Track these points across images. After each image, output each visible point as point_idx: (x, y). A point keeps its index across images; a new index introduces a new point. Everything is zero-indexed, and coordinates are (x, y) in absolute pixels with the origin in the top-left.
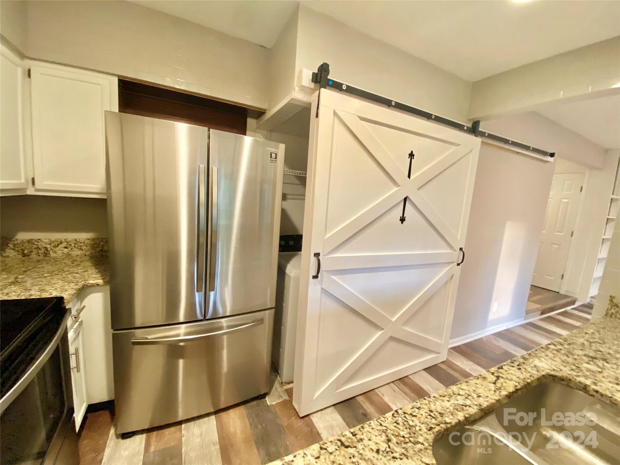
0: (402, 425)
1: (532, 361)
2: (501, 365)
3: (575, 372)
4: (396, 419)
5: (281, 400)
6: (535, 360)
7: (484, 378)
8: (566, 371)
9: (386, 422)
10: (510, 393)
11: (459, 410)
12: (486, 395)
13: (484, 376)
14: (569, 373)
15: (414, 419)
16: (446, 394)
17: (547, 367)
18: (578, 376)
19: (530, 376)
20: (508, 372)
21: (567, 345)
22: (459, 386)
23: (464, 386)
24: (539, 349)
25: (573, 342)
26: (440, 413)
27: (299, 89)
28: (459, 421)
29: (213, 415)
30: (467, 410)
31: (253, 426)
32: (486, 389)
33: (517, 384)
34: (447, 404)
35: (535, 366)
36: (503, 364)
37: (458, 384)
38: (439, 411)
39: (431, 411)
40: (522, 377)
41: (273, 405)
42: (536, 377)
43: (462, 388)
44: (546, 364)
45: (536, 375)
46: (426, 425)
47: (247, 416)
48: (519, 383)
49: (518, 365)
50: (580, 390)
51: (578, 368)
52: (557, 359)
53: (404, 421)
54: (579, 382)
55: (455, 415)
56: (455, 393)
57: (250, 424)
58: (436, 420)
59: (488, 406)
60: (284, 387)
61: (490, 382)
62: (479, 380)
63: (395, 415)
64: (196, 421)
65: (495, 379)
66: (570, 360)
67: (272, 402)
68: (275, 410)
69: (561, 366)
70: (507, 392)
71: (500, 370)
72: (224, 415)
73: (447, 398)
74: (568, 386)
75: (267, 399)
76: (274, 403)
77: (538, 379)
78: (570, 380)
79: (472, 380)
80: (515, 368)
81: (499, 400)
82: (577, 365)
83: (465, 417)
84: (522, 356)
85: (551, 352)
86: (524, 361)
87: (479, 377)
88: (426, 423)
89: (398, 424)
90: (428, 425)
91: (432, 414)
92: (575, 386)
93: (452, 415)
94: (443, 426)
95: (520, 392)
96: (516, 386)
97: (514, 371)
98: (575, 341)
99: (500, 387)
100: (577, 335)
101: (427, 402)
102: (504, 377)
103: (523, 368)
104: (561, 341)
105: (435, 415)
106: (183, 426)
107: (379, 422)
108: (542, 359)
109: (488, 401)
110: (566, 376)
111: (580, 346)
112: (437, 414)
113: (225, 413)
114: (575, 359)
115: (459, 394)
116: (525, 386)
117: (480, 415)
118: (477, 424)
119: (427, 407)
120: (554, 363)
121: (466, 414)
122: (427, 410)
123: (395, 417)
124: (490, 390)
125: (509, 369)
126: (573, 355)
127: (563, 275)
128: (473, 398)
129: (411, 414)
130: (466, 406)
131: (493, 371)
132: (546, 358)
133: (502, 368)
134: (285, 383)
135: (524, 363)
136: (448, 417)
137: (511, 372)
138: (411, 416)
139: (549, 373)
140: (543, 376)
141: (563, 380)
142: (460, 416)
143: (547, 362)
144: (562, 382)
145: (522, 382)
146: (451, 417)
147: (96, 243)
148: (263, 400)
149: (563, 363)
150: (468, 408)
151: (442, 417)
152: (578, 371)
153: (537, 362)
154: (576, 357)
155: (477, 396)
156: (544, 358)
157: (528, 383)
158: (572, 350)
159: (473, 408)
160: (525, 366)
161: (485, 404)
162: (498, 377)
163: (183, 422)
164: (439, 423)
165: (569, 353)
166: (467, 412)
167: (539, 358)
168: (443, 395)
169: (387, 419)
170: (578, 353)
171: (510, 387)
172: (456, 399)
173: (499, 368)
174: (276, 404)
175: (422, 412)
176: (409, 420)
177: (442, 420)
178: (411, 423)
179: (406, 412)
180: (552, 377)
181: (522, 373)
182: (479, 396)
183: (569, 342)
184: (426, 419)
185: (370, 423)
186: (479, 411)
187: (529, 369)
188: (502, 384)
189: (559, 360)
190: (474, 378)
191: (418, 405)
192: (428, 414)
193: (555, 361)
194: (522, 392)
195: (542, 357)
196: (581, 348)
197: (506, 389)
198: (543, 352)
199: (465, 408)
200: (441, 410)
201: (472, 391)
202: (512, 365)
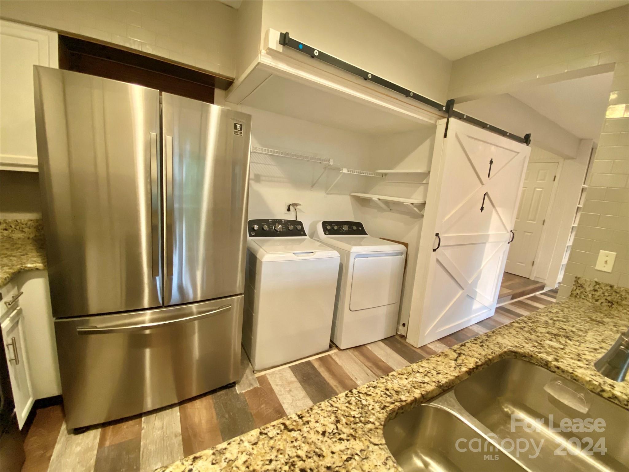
0: (354, 405)
1: (495, 338)
2: (464, 342)
3: (537, 349)
4: (349, 399)
5: (251, 388)
6: (498, 337)
7: (446, 355)
8: (528, 347)
9: (338, 403)
10: (470, 369)
11: (417, 387)
12: (446, 372)
13: (446, 353)
14: (531, 349)
15: (368, 398)
16: (405, 372)
17: (510, 344)
18: (540, 353)
19: (492, 353)
20: (470, 349)
21: (531, 323)
22: (420, 363)
23: (424, 364)
24: (503, 326)
25: (537, 321)
26: (396, 392)
27: (266, 52)
28: (416, 398)
29: (177, 406)
30: (425, 387)
31: (220, 415)
32: (446, 366)
33: (478, 360)
34: (405, 382)
35: (498, 343)
36: (466, 341)
37: (419, 362)
38: (395, 390)
39: (388, 390)
40: (484, 353)
41: (242, 393)
42: (498, 353)
43: (423, 365)
44: (509, 341)
45: (498, 351)
46: (380, 404)
47: (214, 407)
48: (480, 359)
49: (481, 343)
50: (542, 366)
51: (540, 345)
52: (520, 336)
53: (357, 400)
54: (541, 358)
55: (411, 392)
56: (414, 370)
57: (217, 414)
58: (391, 398)
59: (446, 382)
60: (255, 374)
61: (451, 360)
62: (440, 357)
63: (349, 395)
64: (157, 414)
65: (456, 355)
66: (533, 337)
67: (242, 390)
68: (245, 398)
69: (524, 342)
70: (467, 368)
71: (463, 348)
72: (188, 405)
73: (405, 376)
74: (529, 362)
75: (237, 387)
76: (243, 392)
77: (500, 355)
78: (532, 356)
79: (434, 357)
80: (477, 345)
81: (458, 376)
82: (539, 342)
83: (421, 394)
84: (486, 333)
85: (514, 329)
86: (487, 338)
87: (441, 354)
88: (381, 401)
89: (350, 404)
90: (382, 403)
91: (388, 392)
92: (537, 362)
93: (409, 392)
94: (397, 404)
95: (480, 369)
96: (477, 362)
97: (476, 348)
98: (539, 320)
99: (460, 364)
100: (542, 314)
101: (384, 381)
102: (466, 354)
103: (485, 345)
104: (525, 319)
105: (390, 393)
106: (143, 419)
107: (330, 403)
108: (505, 336)
109: (447, 378)
110: (528, 353)
111: (543, 324)
112: (392, 392)
113: (190, 403)
114: (538, 336)
115: (418, 372)
116: (486, 361)
117: (437, 392)
118: (435, 401)
119: (384, 386)
120: (516, 339)
121: (423, 391)
122: (383, 389)
123: (348, 397)
124: (450, 367)
125: (471, 346)
126: (536, 332)
127: (534, 262)
128: (432, 376)
129: (366, 393)
130: (424, 383)
131: (455, 349)
132: (509, 335)
133: (465, 345)
134: (257, 371)
135: (487, 340)
136: (404, 395)
137: (474, 349)
138: (365, 395)
139: (511, 350)
140: (505, 352)
141: (525, 356)
142: (417, 394)
143: (510, 340)
144: (523, 358)
145: (483, 358)
146: (408, 395)
147: (40, 225)
148: (232, 389)
149: (526, 340)
150: (426, 385)
151: (398, 395)
152: (539, 347)
153: (500, 339)
154: (539, 334)
155: (436, 373)
156: (507, 336)
157: (490, 360)
158: (535, 327)
159: (431, 385)
160: (488, 343)
161: (444, 381)
162: (460, 354)
163: (143, 415)
164: (393, 401)
165: (533, 331)
166: (424, 389)
167: (502, 335)
168: (402, 373)
169: (340, 400)
170: (541, 331)
171: (471, 363)
172: (415, 377)
173: (462, 345)
174: (245, 393)
175: (377, 391)
176: (363, 399)
177: (397, 398)
178: (364, 402)
179: (360, 392)
180: (513, 354)
181: (484, 350)
182: (438, 373)
183: (533, 321)
184: (381, 398)
185: (320, 404)
186: (437, 388)
187: (492, 346)
188: (463, 360)
189: (522, 337)
190: (436, 356)
191: (375, 384)
192: (383, 393)
193: (518, 338)
194: (483, 369)
195: (506, 335)
196: (545, 326)
197: (466, 365)
198: (506, 329)
199: (422, 385)
200: (398, 388)
201: (432, 368)
202: (475, 342)
